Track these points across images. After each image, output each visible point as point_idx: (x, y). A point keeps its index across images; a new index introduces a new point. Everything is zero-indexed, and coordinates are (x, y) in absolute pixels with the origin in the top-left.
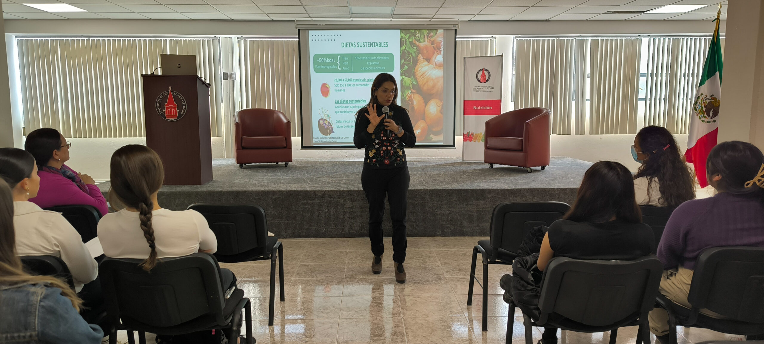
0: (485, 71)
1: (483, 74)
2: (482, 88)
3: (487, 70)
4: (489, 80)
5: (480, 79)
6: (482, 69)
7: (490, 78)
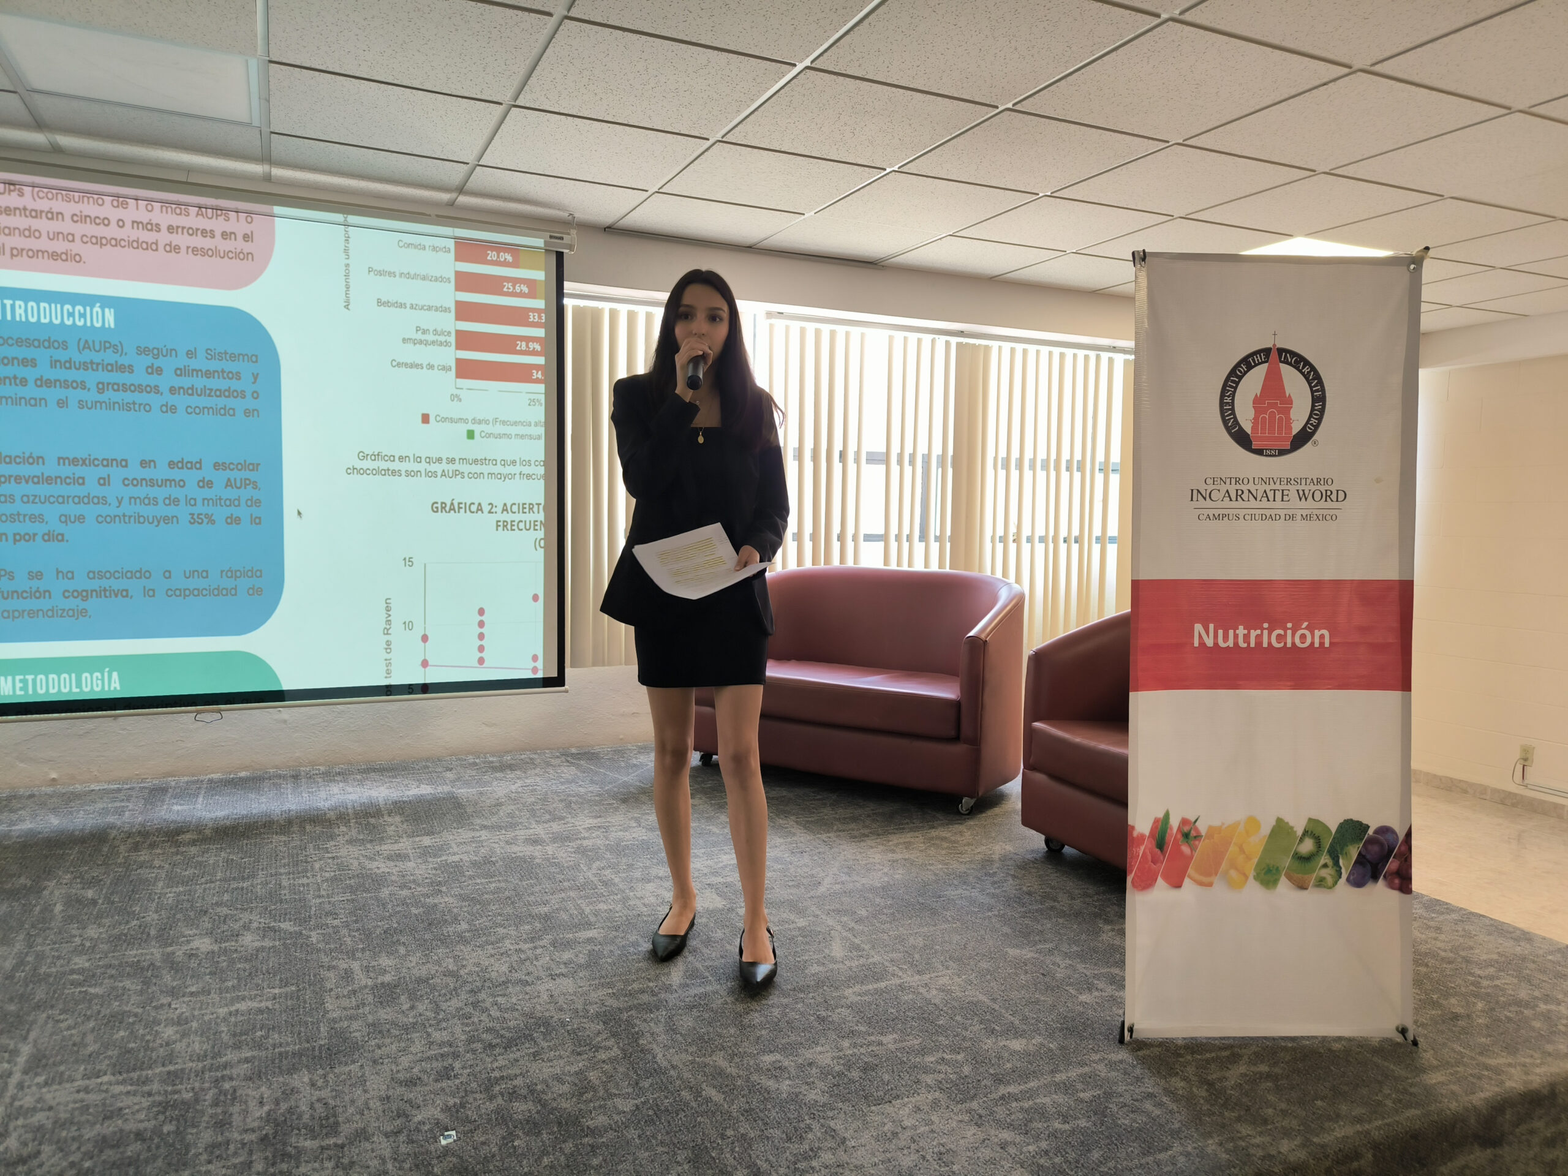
0: (1286, 370)
1: (1273, 388)
2: (1261, 488)
3: (1299, 361)
4: (1315, 438)
5: (1247, 427)
6: (1267, 352)
7: (1320, 420)
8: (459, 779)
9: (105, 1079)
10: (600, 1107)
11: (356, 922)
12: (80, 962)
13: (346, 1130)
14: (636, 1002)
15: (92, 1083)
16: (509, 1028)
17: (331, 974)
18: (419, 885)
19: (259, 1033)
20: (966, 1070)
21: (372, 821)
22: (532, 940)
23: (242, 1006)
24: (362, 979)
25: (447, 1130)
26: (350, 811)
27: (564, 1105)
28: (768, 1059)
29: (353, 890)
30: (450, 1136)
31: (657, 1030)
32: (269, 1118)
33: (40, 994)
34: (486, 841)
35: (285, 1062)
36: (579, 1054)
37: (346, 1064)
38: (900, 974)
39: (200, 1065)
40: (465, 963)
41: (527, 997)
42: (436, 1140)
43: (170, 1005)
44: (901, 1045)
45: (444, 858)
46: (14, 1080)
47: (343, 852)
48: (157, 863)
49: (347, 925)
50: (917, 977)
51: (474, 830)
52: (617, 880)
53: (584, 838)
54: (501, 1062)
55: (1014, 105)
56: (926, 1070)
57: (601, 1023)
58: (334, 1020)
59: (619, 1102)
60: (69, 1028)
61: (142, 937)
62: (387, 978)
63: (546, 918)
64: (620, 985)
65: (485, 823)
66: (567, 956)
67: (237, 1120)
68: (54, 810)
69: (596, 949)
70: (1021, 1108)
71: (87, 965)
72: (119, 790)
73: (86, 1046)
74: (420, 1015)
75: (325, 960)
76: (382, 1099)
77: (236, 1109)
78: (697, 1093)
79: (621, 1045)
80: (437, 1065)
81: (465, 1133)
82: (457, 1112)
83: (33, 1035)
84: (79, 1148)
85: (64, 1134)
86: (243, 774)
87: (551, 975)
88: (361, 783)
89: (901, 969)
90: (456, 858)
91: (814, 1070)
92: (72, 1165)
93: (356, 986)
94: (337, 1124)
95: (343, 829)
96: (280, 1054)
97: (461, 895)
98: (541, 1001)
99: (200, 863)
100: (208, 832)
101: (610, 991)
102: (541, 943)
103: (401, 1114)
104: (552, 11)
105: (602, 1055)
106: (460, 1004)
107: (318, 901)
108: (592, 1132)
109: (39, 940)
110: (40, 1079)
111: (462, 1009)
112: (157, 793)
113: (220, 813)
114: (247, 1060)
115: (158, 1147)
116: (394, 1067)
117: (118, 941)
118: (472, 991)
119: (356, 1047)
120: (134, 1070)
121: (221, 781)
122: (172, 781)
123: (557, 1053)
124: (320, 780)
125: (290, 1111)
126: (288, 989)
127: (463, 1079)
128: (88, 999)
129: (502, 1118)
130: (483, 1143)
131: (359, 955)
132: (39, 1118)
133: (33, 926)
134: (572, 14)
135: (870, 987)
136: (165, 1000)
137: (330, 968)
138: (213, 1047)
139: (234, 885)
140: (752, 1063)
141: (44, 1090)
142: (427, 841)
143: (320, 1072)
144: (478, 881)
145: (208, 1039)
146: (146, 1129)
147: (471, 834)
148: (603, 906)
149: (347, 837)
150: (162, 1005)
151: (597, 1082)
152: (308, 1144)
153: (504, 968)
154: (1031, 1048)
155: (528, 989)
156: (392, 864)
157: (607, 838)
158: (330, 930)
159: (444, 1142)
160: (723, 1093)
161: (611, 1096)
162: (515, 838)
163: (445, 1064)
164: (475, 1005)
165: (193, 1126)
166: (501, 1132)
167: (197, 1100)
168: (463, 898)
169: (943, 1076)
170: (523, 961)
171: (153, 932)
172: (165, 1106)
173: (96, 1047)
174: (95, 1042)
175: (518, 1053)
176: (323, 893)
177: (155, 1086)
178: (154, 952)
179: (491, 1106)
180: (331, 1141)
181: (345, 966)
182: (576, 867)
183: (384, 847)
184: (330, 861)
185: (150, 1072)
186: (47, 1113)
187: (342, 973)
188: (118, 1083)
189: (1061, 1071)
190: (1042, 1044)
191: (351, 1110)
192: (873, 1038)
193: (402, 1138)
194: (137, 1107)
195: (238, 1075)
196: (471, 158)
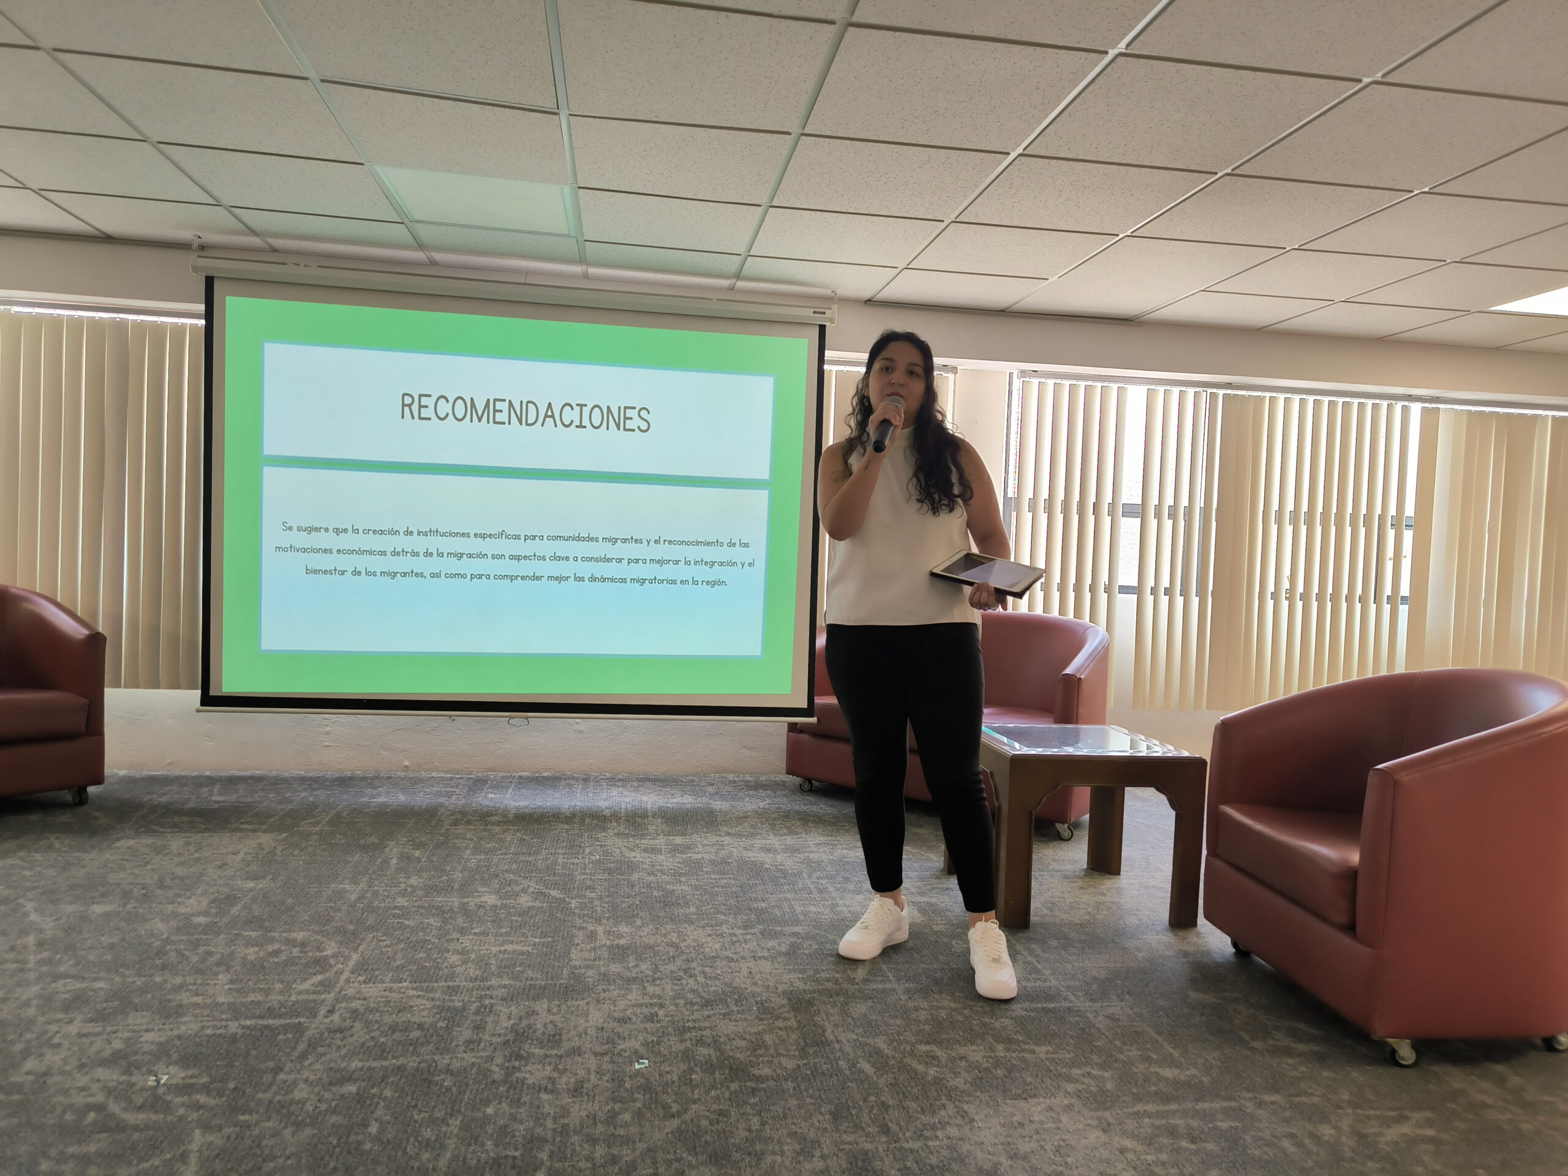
8: (717, 793)
9: (405, 984)
10: (768, 1061)
11: (608, 896)
12: (402, 902)
13: (566, 1046)
14: (820, 987)
15: (396, 986)
16: (709, 992)
17: (580, 933)
18: (664, 874)
19: (518, 969)
20: (1109, 1086)
21: (638, 820)
22: (745, 928)
23: (510, 948)
24: (602, 939)
25: (642, 1059)
26: (623, 811)
27: (738, 1056)
28: (923, 1048)
29: (611, 872)
30: (643, 1063)
31: (832, 1011)
32: (513, 1029)
33: (371, 920)
34: (727, 845)
35: (532, 991)
36: (761, 1020)
37: (577, 1000)
38: (1073, 999)
39: (471, 985)
40: (686, 938)
41: (730, 971)
42: (631, 1063)
43: (458, 939)
44: (1052, 1056)
45: (689, 855)
46: (343, 977)
47: (610, 842)
48: (469, 836)
49: (600, 898)
50: (1088, 1004)
51: (719, 835)
52: (831, 889)
53: (812, 852)
54: (697, 1015)
55: (1233, 170)
56: (1069, 1079)
57: (786, 999)
58: (575, 967)
59: (785, 1061)
60: (386, 946)
61: (447, 889)
62: (622, 942)
63: (762, 911)
64: (810, 972)
65: (731, 831)
66: (771, 943)
67: (490, 1027)
68: (403, 790)
69: (798, 941)
70: (1153, 1124)
71: (406, 904)
72: (452, 778)
73: (395, 960)
74: (642, 972)
75: (578, 922)
76: (597, 1029)
77: (489, 1019)
78: (853, 1065)
79: (798, 1018)
80: (646, 1011)
81: (655, 1062)
82: (653, 1046)
83: (361, 948)
84: (379, 1029)
85: (371, 1017)
86: (546, 774)
87: (754, 957)
88: (636, 789)
89: (1075, 995)
90: (699, 856)
91: (963, 1064)
92: (373, 1038)
93: (597, 944)
94: (561, 1040)
95: (614, 824)
96: (530, 986)
97: (696, 886)
98: (741, 975)
99: (500, 840)
100: (511, 816)
101: (801, 976)
102: (752, 931)
103: (610, 1041)
104: (790, 131)
105: (780, 1024)
106: (675, 969)
107: (583, 877)
108: (759, 1079)
109: (377, 883)
110: (362, 978)
111: (675, 972)
112: (479, 783)
113: (523, 803)
114: (505, 986)
115: (432, 1036)
116: (612, 1008)
117: (432, 889)
118: (687, 960)
119: (587, 989)
120: (425, 981)
121: (528, 778)
122: (492, 776)
123: (743, 1017)
124: (605, 784)
125: (529, 1026)
126: (545, 940)
127: (663, 1024)
128: (403, 927)
129: (687, 1055)
130: (668, 1073)
131: (604, 921)
132: (356, 1004)
133: (374, 872)
134: (806, 131)
135: (1039, 1005)
136: (455, 936)
137: (581, 928)
138: (483, 974)
139: (522, 858)
140: (908, 1048)
141: (363, 986)
142: (679, 840)
143: (557, 1002)
144: (713, 876)
145: (481, 967)
146: (426, 1022)
147: (715, 838)
148: (813, 909)
149: (616, 831)
150: (453, 939)
151: (770, 1043)
152: (537, 1051)
153: (717, 946)
154: (1182, 1077)
155: (732, 964)
156: (647, 855)
157: (832, 854)
158: (587, 900)
159: (637, 1066)
160: (877, 1068)
161: (779, 1055)
162: (753, 846)
163: (652, 1011)
164: (685, 971)
165: (459, 1025)
166: (683, 1066)
167: (464, 1009)
168: (696, 888)
169: (1084, 1087)
170: (734, 943)
171: (456, 886)
172: (441, 1009)
173: (402, 962)
174: (403, 958)
175: (712, 1012)
176: (587, 871)
177: (438, 995)
178: (455, 901)
179: (682, 1047)
180: (554, 1052)
181: (593, 928)
182: (799, 875)
183: (643, 841)
184: (598, 848)
185: (436, 984)
186: (362, 1002)
187: (589, 933)
188: (413, 989)
189: (1206, 1101)
190: (1194, 1076)
191: (573, 1033)
192: (1027, 1047)
193: (606, 1058)
194: (422, 1007)
195: (497, 996)
196: (741, 250)
